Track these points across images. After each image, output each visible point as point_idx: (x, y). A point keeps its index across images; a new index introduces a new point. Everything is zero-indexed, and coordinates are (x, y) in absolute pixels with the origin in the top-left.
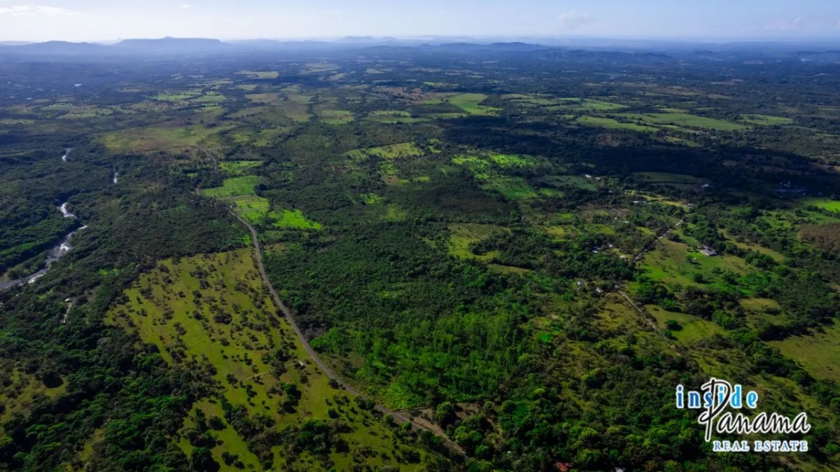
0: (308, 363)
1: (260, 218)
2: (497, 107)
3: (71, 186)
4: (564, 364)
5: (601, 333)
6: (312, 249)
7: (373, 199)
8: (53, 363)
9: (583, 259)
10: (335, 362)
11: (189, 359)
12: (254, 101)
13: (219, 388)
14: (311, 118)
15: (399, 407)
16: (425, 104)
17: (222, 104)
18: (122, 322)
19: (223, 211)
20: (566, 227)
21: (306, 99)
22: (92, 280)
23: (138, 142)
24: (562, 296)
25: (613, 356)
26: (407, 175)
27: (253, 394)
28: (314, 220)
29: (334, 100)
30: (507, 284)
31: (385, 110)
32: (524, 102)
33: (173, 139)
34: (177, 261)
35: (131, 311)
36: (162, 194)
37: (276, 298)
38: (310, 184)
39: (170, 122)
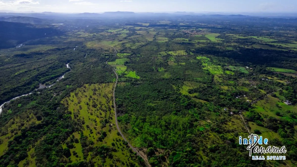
0: (114, 125)
1: (121, 73)
2: (222, 39)
3: (72, 58)
4: (204, 140)
5: (224, 130)
6: (133, 85)
7: (162, 70)
8: (42, 113)
9: (230, 100)
10: (122, 126)
11: (78, 118)
12: (137, 33)
13: (83, 129)
14: (153, 40)
15: (136, 146)
16: (195, 37)
17: (127, 34)
18: (65, 103)
19: (111, 70)
20: (229, 86)
21: (155, 33)
22: (63, 88)
23: (96, 45)
24: (215, 114)
25: (225, 141)
26: (178, 62)
27: (92, 133)
28: (138, 75)
29: (164, 34)
30: (196, 106)
31: (180, 38)
32: (234, 37)
33: (107, 45)
34: (90, 85)
35: (69, 100)
36: (96, 62)
37: (114, 101)
38: (143, 63)
39: (109, 39)
